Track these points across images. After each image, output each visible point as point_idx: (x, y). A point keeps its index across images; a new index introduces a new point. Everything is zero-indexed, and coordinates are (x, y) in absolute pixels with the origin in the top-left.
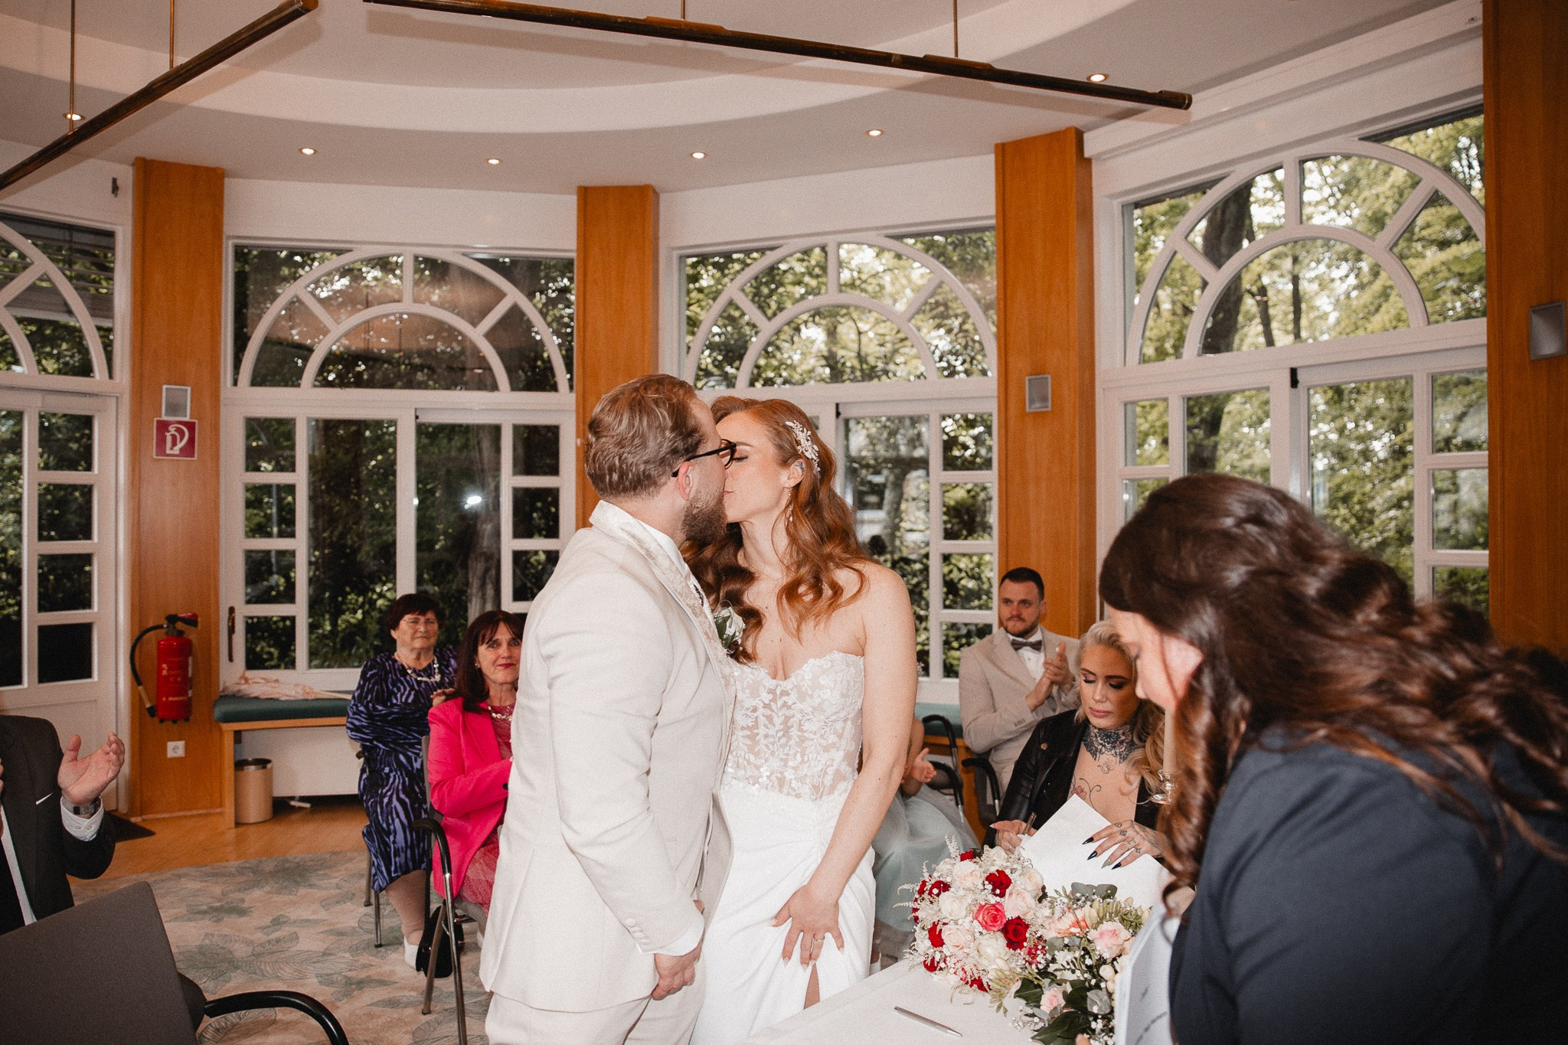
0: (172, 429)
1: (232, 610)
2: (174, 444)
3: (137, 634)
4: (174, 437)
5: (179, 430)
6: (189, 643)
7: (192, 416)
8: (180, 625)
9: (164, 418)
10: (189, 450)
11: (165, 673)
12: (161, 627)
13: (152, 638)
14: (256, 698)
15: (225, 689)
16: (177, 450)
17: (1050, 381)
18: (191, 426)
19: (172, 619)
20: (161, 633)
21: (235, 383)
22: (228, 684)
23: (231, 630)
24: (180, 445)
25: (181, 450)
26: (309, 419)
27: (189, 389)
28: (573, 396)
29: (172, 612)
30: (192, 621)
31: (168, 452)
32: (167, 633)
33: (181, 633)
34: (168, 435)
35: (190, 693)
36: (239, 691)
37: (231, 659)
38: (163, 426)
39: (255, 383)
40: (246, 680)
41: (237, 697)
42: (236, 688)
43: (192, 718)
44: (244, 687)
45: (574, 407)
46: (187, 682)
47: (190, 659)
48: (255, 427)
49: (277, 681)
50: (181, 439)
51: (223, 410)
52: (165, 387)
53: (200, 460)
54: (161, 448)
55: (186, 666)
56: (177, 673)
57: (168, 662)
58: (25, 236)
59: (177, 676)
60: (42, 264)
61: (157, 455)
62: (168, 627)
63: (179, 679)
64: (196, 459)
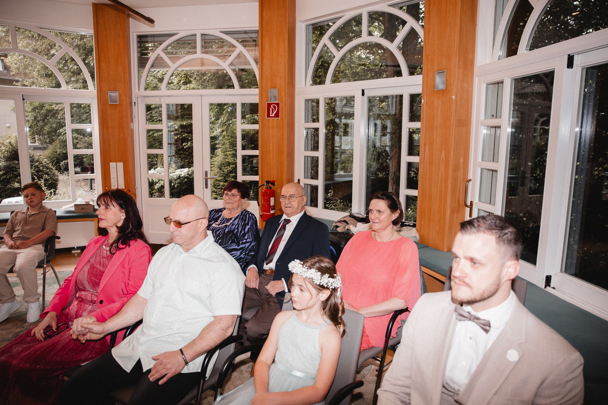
0: (272, 106)
2: (273, 112)
4: (272, 109)
5: (274, 107)
6: (274, 192)
7: (278, 101)
8: (270, 185)
9: (270, 102)
10: (277, 115)
11: (263, 203)
12: (264, 185)
16: (273, 115)
20: (264, 187)
24: (274, 113)
25: (275, 115)
26: (325, 99)
27: (277, 89)
29: (268, 179)
30: (273, 183)
31: (271, 116)
38: (269, 105)
39: (312, 83)
47: (272, 198)
50: (275, 110)
51: (296, 97)
52: (270, 90)
53: (282, 119)
54: (269, 116)
55: (269, 201)
56: (266, 203)
57: (264, 199)
58: (234, 38)
59: (266, 204)
60: (240, 48)
61: (267, 117)
62: (266, 185)
63: (266, 206)
64: (279, 118)
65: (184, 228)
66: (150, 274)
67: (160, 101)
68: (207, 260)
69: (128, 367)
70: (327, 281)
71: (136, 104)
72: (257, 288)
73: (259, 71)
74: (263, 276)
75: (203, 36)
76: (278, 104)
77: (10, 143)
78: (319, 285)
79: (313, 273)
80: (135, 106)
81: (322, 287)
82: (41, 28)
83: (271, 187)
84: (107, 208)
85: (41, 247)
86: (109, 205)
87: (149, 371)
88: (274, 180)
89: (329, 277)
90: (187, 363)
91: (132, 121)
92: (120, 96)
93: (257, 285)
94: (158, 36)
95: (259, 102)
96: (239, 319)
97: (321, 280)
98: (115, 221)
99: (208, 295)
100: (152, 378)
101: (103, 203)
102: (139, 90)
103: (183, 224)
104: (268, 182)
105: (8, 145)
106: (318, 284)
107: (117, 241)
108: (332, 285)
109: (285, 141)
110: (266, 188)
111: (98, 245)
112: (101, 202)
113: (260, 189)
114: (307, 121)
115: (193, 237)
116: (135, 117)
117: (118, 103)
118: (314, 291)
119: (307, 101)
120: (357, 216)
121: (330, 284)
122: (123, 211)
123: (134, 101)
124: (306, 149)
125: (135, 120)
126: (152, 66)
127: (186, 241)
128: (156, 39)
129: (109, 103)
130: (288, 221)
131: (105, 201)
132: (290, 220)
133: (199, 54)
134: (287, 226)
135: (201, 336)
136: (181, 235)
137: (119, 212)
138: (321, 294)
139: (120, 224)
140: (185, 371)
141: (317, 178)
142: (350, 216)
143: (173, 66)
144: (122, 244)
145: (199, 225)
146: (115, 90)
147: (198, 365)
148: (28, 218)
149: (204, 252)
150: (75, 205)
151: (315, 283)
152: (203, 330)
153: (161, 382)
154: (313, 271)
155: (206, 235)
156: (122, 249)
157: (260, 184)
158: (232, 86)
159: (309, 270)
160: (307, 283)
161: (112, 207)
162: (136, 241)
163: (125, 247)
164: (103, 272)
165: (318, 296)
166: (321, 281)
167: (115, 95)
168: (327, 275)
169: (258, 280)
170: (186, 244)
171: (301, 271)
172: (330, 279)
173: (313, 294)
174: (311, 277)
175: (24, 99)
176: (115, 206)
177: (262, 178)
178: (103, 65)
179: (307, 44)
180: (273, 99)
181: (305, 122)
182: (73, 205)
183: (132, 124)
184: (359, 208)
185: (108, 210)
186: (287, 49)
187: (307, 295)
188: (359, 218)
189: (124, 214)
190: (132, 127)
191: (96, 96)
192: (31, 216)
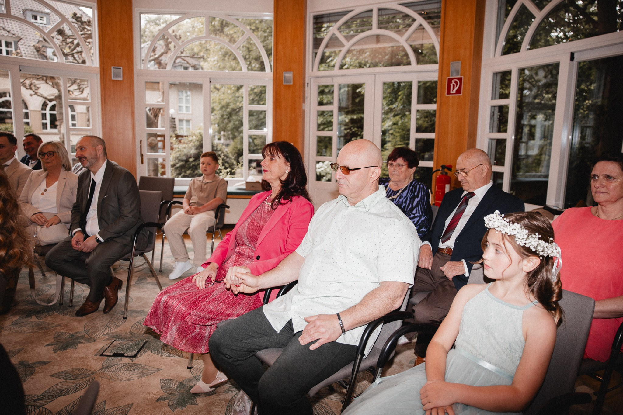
0: (453, 82)
2: (454, 88)
4: (454, 85)
5: (456, 82)
7: (460, 76)
8: (446, 170)
9: (451, 77)
10: (458, 92)
11: (436, 190)
12: (439, 170)
16: (454, 92)
24: (456, 89)
25: (456, 91)
26: (519, 69)
27: (460, 62)
29: (444, 164)
30: (449, 168)
31: (451, 92)
34: (452, 84)
38: (450, 81)
39: (504, 53)
47: (447, 185)
50: (456, 86)
52: (451, 63)
53: (463, 95)
54: (449, 93)
55: (444, 188)
56: (440, 190)
57: (437, 186)
58: (415, 11)
59: (440, 192)
60: (420, 20)
61: (447, 94)
62: (442, 170)
63: (440, 193)
64: (461, 95)
65: (353, 176)
66: (310, 230)
67: (333, 82)
68: (377, 215)
69: (278, 326)
70: (537, 243)
71: (309, 84)
72: (430, 269)
73: (440, 46)
74: (438, 255)
75: (380, 12)
76: (460, 79)
77: (200, 133)
78: (524, 247)
79: (517, 229)
80: (308, 86)
81: (527, 251)
82: (229, 15)
83: (446, 173)
84: (272, 159)
85: (212, 213)
86: (274, 156)
87: (300, 333)
88: (451, 164)
89: (539, 239)
90: (344, 332)
91: (304, 102)
92: (294, 76)
93: (430, 265)
94: (334, 16)
95: (439, 77)
96: (410, 290)
97: (526, 240)
98: (280, 175)
99: (376, 256)
100: (303, 341)
101: (269, 153)
102: (312, 71)
103: (351, 170)
104: (444, 167)
105: (198, 135)
106: (522, 245)
107: (279, 197)
108: (543, 251)
109: (467, 120)
110: (441, 173)
111: (261, 200)
112: (267, 153)
113: (434, 176)
114: (493, 98)
115: (361, 189)
116: (307, 97)
117: (292, 84)
118: (515, 256)
119: (496, 74)
120: (555, 208)
121: (540, 249)
122: (289, 164)
123: (307, 82)
124: (492, 131)
125: (307, 101)
126: (327, 46)
127: (353, 192)
128: (332, 19)
129: (284, 84)
130: (472, 195)
131: (271, 153)
132: (474, 193)
133: (375, 31)
134: (470, 200)
135: (363, 303)
136: (348, 184)
137: (284, 165)
138: (525, 262)
139: (284, 178)
140: (341, 340)
141: (502, 164)
142: (544, 208)
143: (347, 45)
144: (284, 199)
145: (370, 174)
146: (289, 70)
147: (356, 337)
148: (203, 186)
149: (374, 206)
150: (247, 183)
151: (518, 243)
152: (366, 296)
153: (312, 347)
154: (517, 226)
155: (377, 189)
156: (284, 204)
157: (434, 170)
158: (409, 64)
159: (511, 224)
160: (507, 243)
161: (277, 158)
162: (299, 197)
163: (287, 203)
164: (263, 227)
165: (520, 264)
166: (527, 242)
167: (289, 75)
168: (537, 235)
169: (432, 260)
170: (353, 195)
171: (500, 225)
172: (542, 243)
173: (513, 259)
174: (513, 234)
175: (210, 82)
176: (280, 157)
177: (437, 164)
178: (280, 46)
179: (499, 9)
180: (454, 74)
181: (492, 99)
182: (245, 182)
183: (303, 105)
184: (556, 201)
185: (272, 161)
186: (474, 15)
187: (504, 259)
188: (556, 210)
189: (289, 168)
190: (303, 108)
191: (272, 78)
192: (206, 184)
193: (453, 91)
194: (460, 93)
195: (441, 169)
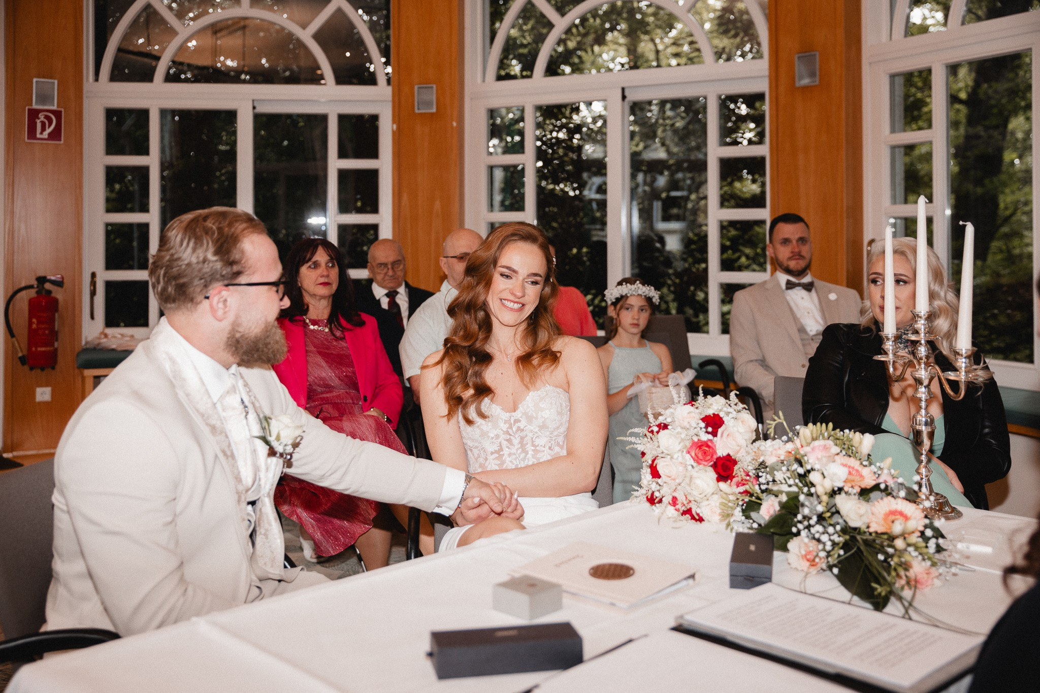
0: (42, 117)
1: (93, 275)
2: (43, 129)
3: (10, 293)
4: (43, 124)
5: (47, 117)
6: (56, 301)
7: (58, 107)
8: (48, 286)
9: (35, 106)
10: (55, 135)
11: (34, 326)
12: (33, 286)
13: (24, 297)
14: (113, 350)
15: (87, 343)
16: (45, 135)
17: (817, 56)
18: (58, 114)
19: (42, 280)
20: (32, 293)
21: (97, 80)
22: (89, 339)
23: (93, 293)
24: (48, 131)
25: (49, 134)
26: (161, 110)
27: (56, 82)
28: (390, 89)
29: (41, 273)
30: (59, 284)
31: (38, 136)
32: (37, 292)
33: (49, 292)
34: (38, 121)
35: (56, 344)
36: (99, 344)
37: (92, 317)
38: (34, 113)
39: (113, 78)
40: (106, 336)
41: (96, 349)
42: (96, 342)
43: (58, 367)
44: (104, 340)
45: (390, 98)
46: (54, 335)
47: (57, 315)
48: (115, 117)
49: (132, 336)
50: (50, 126)
51: (86, 102)
52: (35, 80)
53: (68, 145)
54: (32, 133)
61: (28, 138)
62: (38, 287)
63: (47, 332)
64: (62, 142)
73: (6, 43)
114: (107, 152)
124: (109, 209)
180: (44, 102)
181: (106, 154)
193: (41, 133)
194: (60, 140)
195: (36, 286)
